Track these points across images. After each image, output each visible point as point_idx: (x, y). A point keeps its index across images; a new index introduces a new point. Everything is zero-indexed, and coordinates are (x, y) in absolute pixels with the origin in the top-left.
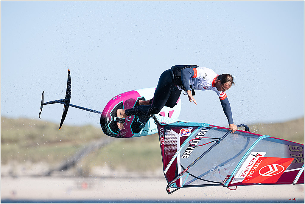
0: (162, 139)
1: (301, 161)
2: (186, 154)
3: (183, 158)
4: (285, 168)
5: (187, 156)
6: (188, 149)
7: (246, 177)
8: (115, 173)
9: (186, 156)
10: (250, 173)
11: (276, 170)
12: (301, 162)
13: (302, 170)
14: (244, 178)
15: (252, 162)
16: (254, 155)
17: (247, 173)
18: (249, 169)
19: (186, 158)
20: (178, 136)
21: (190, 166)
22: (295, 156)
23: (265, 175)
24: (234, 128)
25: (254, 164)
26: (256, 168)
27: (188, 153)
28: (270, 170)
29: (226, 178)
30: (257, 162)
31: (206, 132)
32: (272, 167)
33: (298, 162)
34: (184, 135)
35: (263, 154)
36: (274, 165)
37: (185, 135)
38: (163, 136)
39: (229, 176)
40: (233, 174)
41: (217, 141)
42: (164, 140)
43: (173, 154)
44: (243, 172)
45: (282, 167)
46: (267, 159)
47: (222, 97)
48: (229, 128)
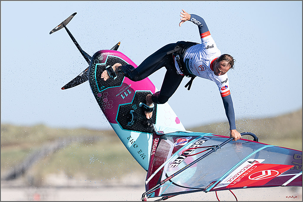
0: (153, 149)
2: (176, 163)
4: (280, 173)
5: (176, 165)
6: (179, 158)
7: (233, 182)
9: (174, 165)
10: (239, 178)
12: (301, 169)
14: (231, 182)
15: (245, 168)
16: (250, 162)
17: (235, 179)
18: (239, 174)
19: (174, 167)
20: (172, 145)
21: (175, 175)
23: (255, 179)
24: (236, 136)
25: (246, 170)
26: (248, 173)
28: (262, 174)
29: (210, 184)
30: (250, 168)
31: (206, 141)
32: (266, 172)
33: (298, 168)
35: (261, 161)
36: (268, 171)
37: (181, 144)
38: (156, 145)
39: (215, 182)
40: (220, 180)
41: (213, 149)
42: (156, 150)
43: (161, 163)
44: (232, 177)
45: (278, 172)
46: (263, 165)
47: (224, 93)
48: (231, 135)
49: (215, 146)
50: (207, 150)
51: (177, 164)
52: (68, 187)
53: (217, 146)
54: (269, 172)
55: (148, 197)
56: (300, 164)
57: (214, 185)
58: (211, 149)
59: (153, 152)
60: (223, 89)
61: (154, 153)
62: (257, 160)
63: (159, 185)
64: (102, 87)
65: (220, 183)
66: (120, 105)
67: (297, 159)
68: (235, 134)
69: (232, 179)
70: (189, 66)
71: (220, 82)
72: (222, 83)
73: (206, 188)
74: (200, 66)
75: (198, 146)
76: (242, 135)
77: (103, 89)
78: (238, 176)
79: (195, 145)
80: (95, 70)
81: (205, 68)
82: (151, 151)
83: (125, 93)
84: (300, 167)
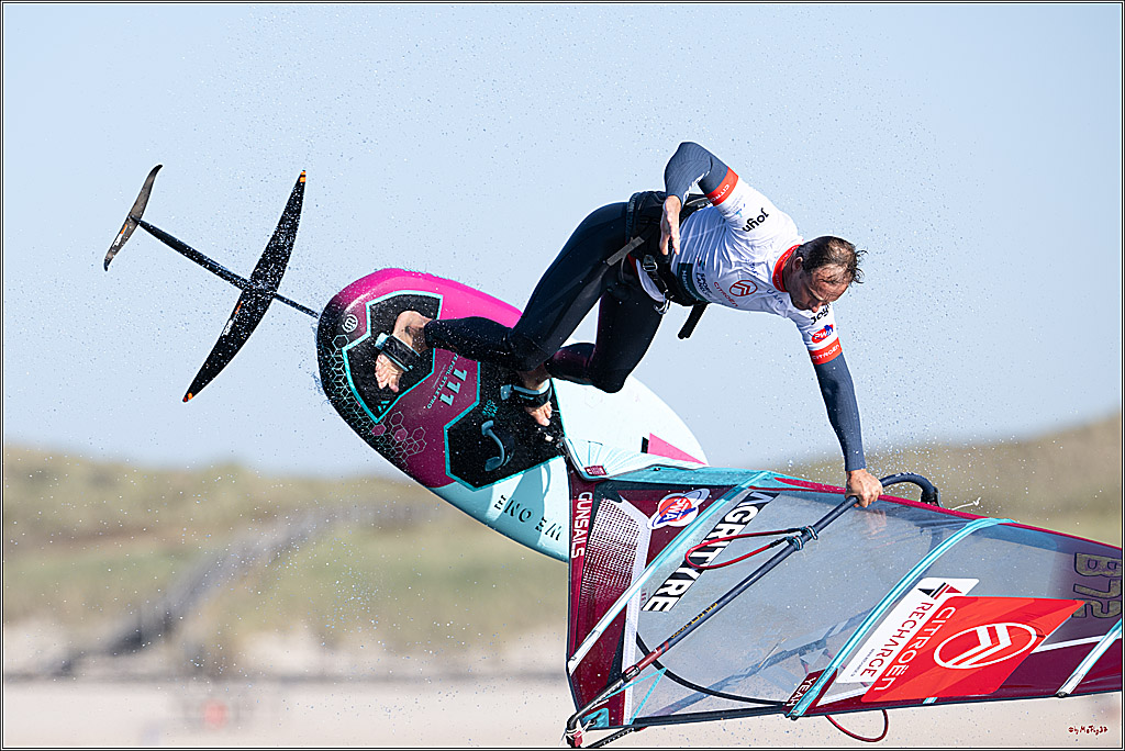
0: (578, 535)
1: (1111, 609)
2: (666, 595)
3: (651, 609)
4: (1041, 637)
5: (666, 604)
6: (675, 576)
7: (883, 676)
8: (341, 662)
9: (662, 601)
10: (900, 661)
11: (1005, 641)
12: (1111, 614)
13: (1104, 643)
14: (875, 679)
15: (915, 617)
16: (928, 592)
17: (888, 661)
18: (897, 644)
19: (661, 610)
20: (645, 525)
21: (671, 642)
22: (1092, 592)
23: (957, 664)
24: (865, 489)
25: (921, 623)
26: (927, 638)
27: (670, 590)
28: (979, 644)
29: (804, 683)
30: (933, 617)
31: (759, 507)
32: (993, 633)
33: (1097, 611)
34: (670, 520)
35: (965, 586)
36: (997, 625)
37: (675, 519)
38: (587, 521)
39: (818, 675)
40: (834, 667)
41: (791, 541)
42: (588, 540)
43: (615, 593)
44: (873, 657)
45: (1032, 631)
46: (978, 603)
47: (821, 351)
48: (849, 486)
49: (798, 530)
50: (772, 545)
51: (672, 601)
53: (804, 531)
54: (1001, 629)
55: (586, 727)
56: (1101, 594)
57: (818, 688)
58: (786, 543)
59: (578, 546)
60: (820, 339)
61: (583, 550)
62: (951, 582)
63: (622, 681)
64: (382, 405)
65: (838, 680)
66: (447, 426)
67: (1089, 572)
68: (864, 484)
70: (696, 284)
71: (809, 317)
72: (815, 317)
73: (789, 702)
74: (738, 283)
75: (738, 529)
76: (884, 486)
77: (384, 410)
78: (897, 650)
79: (726, 527)
80: (344, 368)
82: (571, 542)
83: (450, 385)
84: (1105, 609)
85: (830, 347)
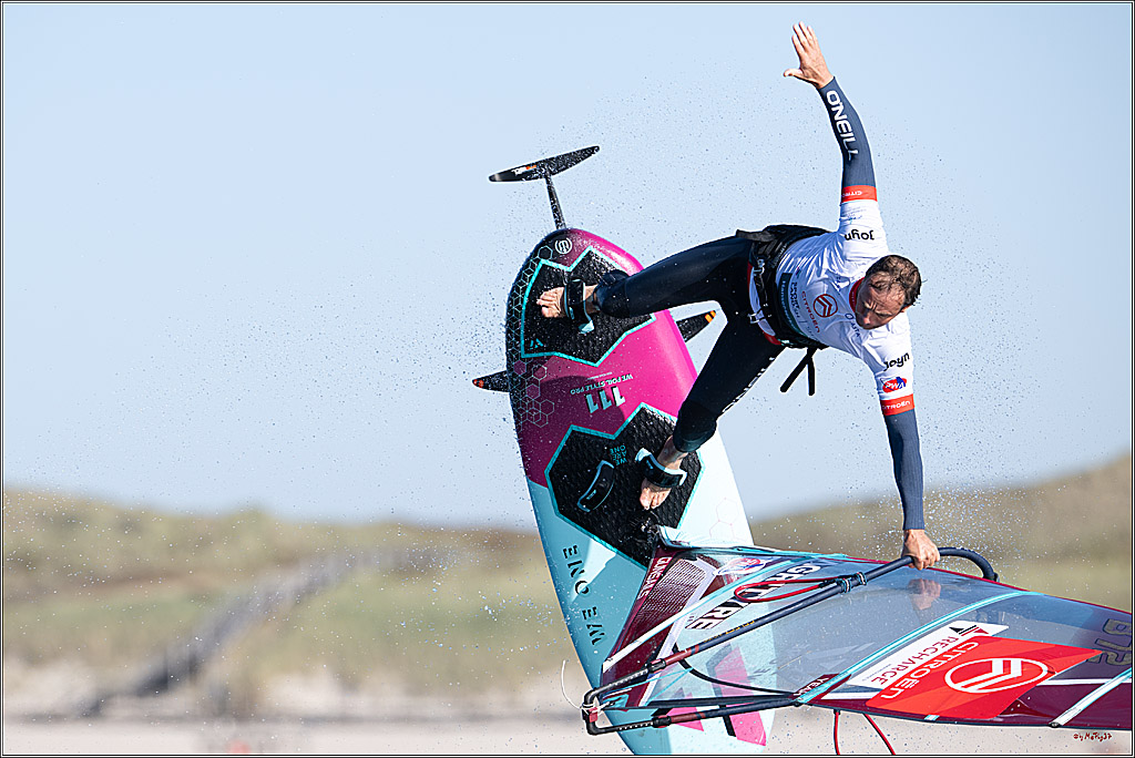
1: (1125, 659)
2: (713, 617)
3: (695, 627)
4: (1051, 673)
5: (710, 623)
6: (724, 605)
7: (893, 685)
8: (361, 703)
9: (706, 622)
10: (912, 676)
11: (1016, 673)
12: (1123, 663)
14: (883, 687)
15: (938, 646)
16: (957, 630)
18: (914, 663)
19: (703, 627)
20: (711, 573)
23: (966, 687)
25: (941, 650)
26: (944, 662)
27: (717, 615)
28: (990, 672)
29: (816, 681)
32: (1007, 666)
33: (1112, 660)
35: (992, 630)
36: (1012, 660)
38: (659, 574)
39: (831, 677)
40: (849, 672)
41: (839, 584)
42: (655, 585)
43: (667, 615)
44: (889, 669)
45: (1045, 668)
46: (1001, 642)
47: (889, 402)
48: (906, 549)
49: (849, 576)
51: (715, 622)
52: (343, 720)
53: (854, 577)
54: (1016, 664)
55: (603, 706)
56: (1120, 648)
57: (827, 686)
59: (645, 590)
60: (890, 390)
61: (648, 591)
62: (981, 626)
63: (646, 671)
65: (848, 683)
68: (920, 547)
69: (888, 676)
70: (790, 296)
71: (882, 364)
72: (889, 365)
73: (797, 692)
74: (821, 296)
78: (912, 667)
79: (785, 575)
80: (530, 278)
81: (833, 307)
82: (642, 587)
84: (1120, 658)
85: (899, 400)
